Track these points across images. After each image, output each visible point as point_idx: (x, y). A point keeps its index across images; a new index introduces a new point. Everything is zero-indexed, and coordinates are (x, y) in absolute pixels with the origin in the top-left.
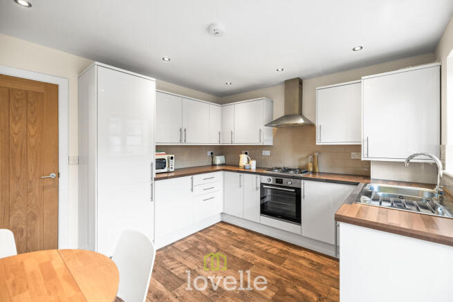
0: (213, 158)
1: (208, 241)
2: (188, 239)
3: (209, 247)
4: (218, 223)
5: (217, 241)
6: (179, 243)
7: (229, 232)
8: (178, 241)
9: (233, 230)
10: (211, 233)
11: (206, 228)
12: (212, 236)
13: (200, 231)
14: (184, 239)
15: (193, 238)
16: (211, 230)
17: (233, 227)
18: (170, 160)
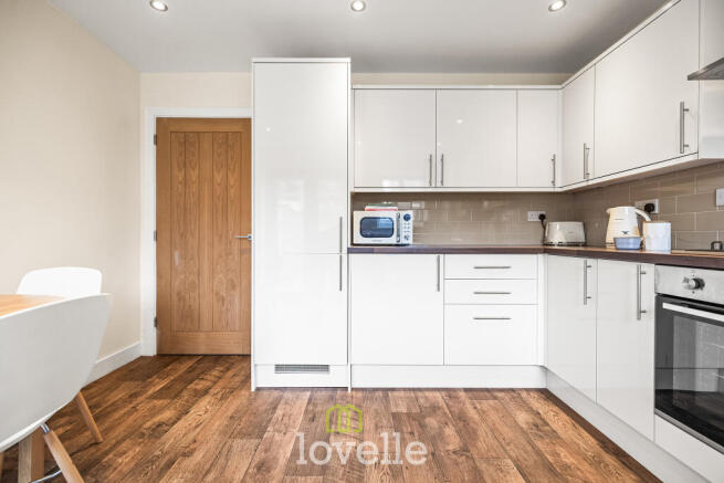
0: (544, 228)
1: (462, 418)
2: (427, 394)
3: (450, 431)
4: (528, 390)
5: (482, 430)
6: (402, 394)
7: (540, 425)
8: (405, 389)
9: (559, 422)
10: (486, 405)
11: (487, 390)
12: (482, 413)
13: (466, 390)
14: (420, 390)
15: (439, 397)
16: (495, 398)
17: (563, 415)
18: (402, 221)
